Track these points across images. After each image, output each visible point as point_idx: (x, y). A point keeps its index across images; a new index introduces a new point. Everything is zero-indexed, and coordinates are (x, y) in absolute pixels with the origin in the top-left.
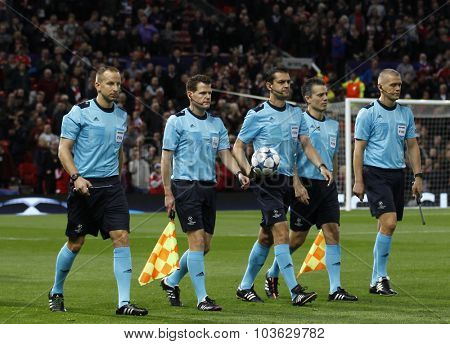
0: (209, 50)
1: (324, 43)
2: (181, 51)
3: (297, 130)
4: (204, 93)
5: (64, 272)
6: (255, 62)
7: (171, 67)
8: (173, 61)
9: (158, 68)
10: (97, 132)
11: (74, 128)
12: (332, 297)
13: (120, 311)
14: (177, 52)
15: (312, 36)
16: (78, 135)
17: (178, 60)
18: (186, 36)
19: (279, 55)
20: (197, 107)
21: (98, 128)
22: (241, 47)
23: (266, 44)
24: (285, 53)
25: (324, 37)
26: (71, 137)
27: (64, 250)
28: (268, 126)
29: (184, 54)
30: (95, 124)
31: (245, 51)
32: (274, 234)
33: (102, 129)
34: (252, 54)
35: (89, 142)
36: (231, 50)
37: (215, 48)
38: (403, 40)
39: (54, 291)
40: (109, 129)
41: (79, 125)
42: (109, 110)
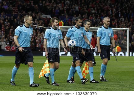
0: (23, 13)
1: (54, 11)
2: (15, 13)
3: (83, 34)
4: (56, 23)
5: (15, 74)
6: (35, 16)
7: (12, 17)
8: (12, 15)
9: (9, 17)
10: (25, 34)
11: (19, 33)
12: (91, 82)
13: (31, 86)
14: (14, 13)
15: (50, 9)
16: (19, 35)
17: (14, 15)
18: (17, 9)
19: (41, 14)
20: (54, 27)
21: (25, 33)
22: (31, 12)
23: (38, 11)
24: (43, 14)
25: (54, 9)
26: (18, 35)
27: (15, 68)
28: (74, 33)
29: (16, 13)
30: (25, 31)
31: (32, 13)
32: (76, 63)
33: (27, 33)
34: (34, 14)
35: (22, 37)
36: (28, 12)
37: (24, 12)
38: (74, 11)
39: (12, 80)
40: (28, 33)
41: (20, 32)
42: (28, 28)
